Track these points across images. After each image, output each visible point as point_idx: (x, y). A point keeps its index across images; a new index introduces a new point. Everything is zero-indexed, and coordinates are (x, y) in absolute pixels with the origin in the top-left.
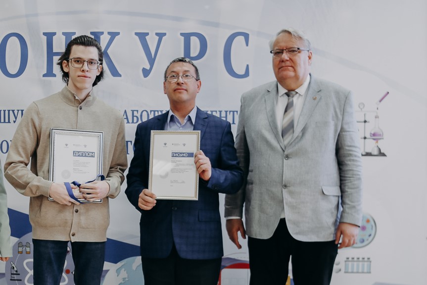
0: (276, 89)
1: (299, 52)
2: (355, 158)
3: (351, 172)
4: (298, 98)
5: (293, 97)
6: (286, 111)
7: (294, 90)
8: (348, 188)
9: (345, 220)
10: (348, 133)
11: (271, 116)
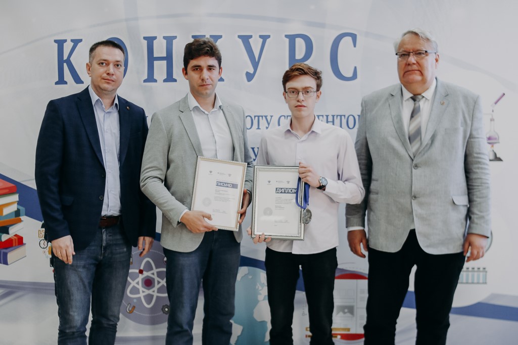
0: (400, 92)
1: (427, 55)
2: (484, 166)
3: (479, 181)
4: (424, 103)
5: (419, 101)
6: (412, 116)
7: (420, 94)
8: (477, 197)
9: (474, 231)
10: (476, 140)
11: (398, 122)
